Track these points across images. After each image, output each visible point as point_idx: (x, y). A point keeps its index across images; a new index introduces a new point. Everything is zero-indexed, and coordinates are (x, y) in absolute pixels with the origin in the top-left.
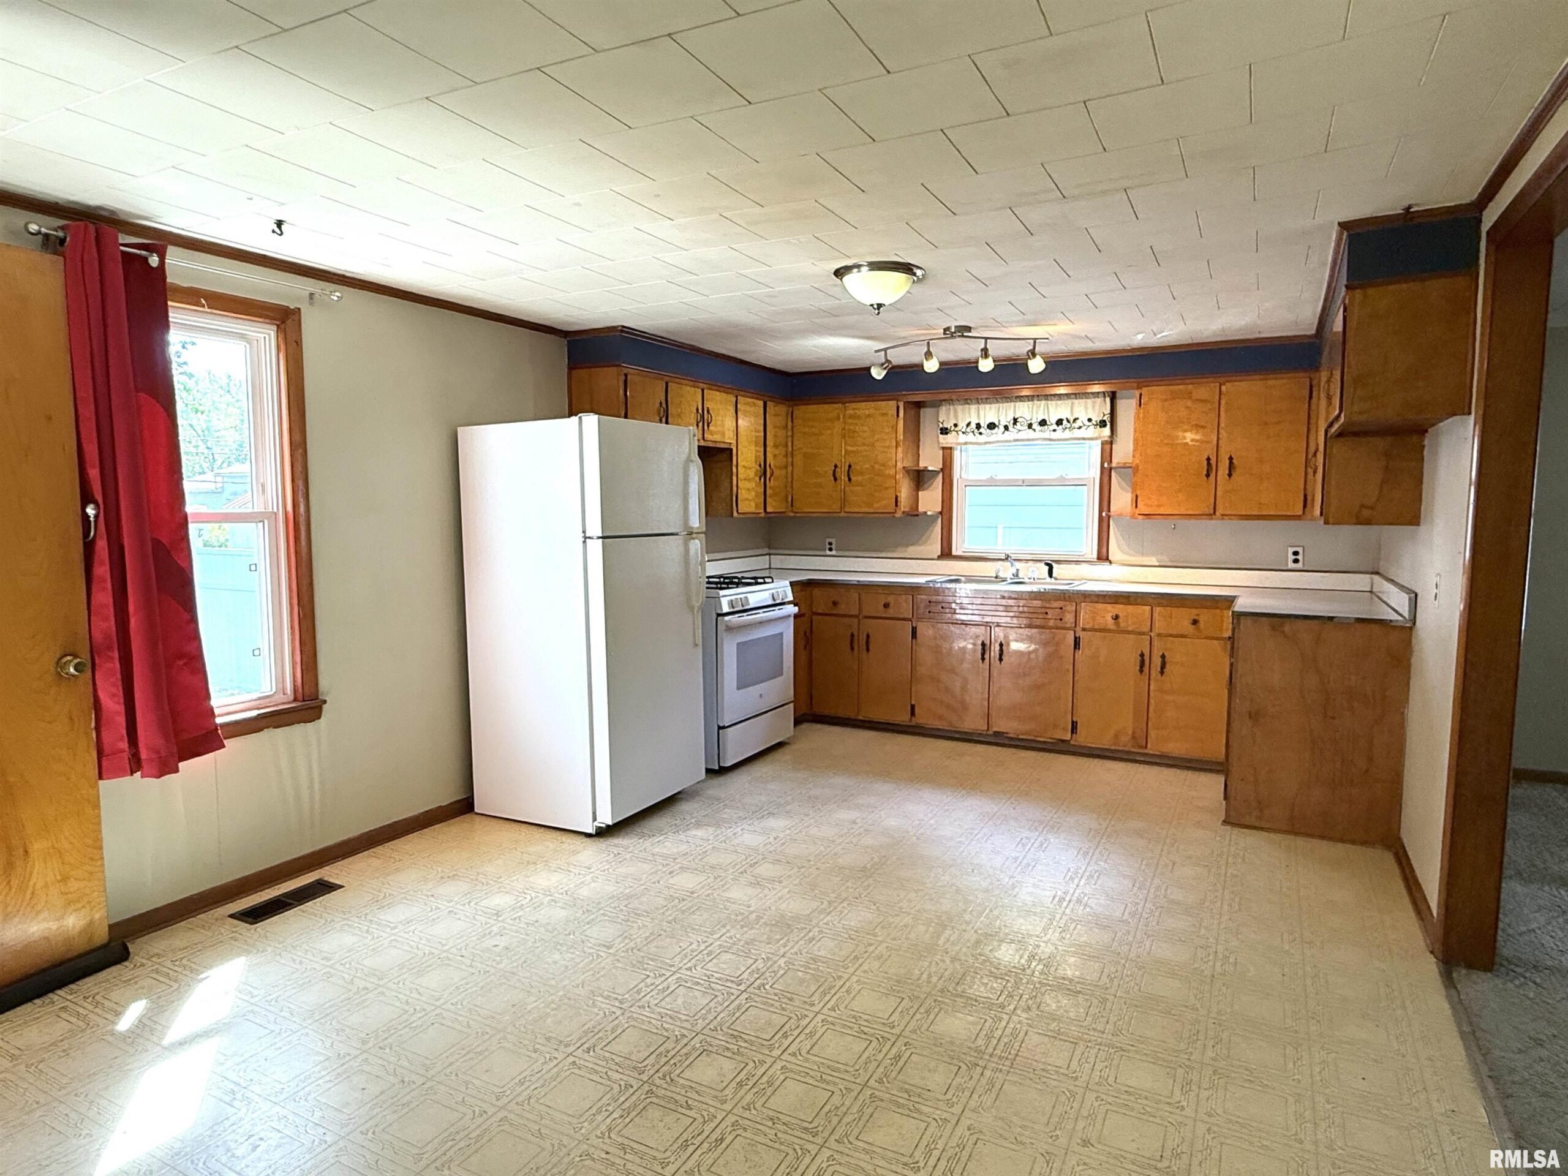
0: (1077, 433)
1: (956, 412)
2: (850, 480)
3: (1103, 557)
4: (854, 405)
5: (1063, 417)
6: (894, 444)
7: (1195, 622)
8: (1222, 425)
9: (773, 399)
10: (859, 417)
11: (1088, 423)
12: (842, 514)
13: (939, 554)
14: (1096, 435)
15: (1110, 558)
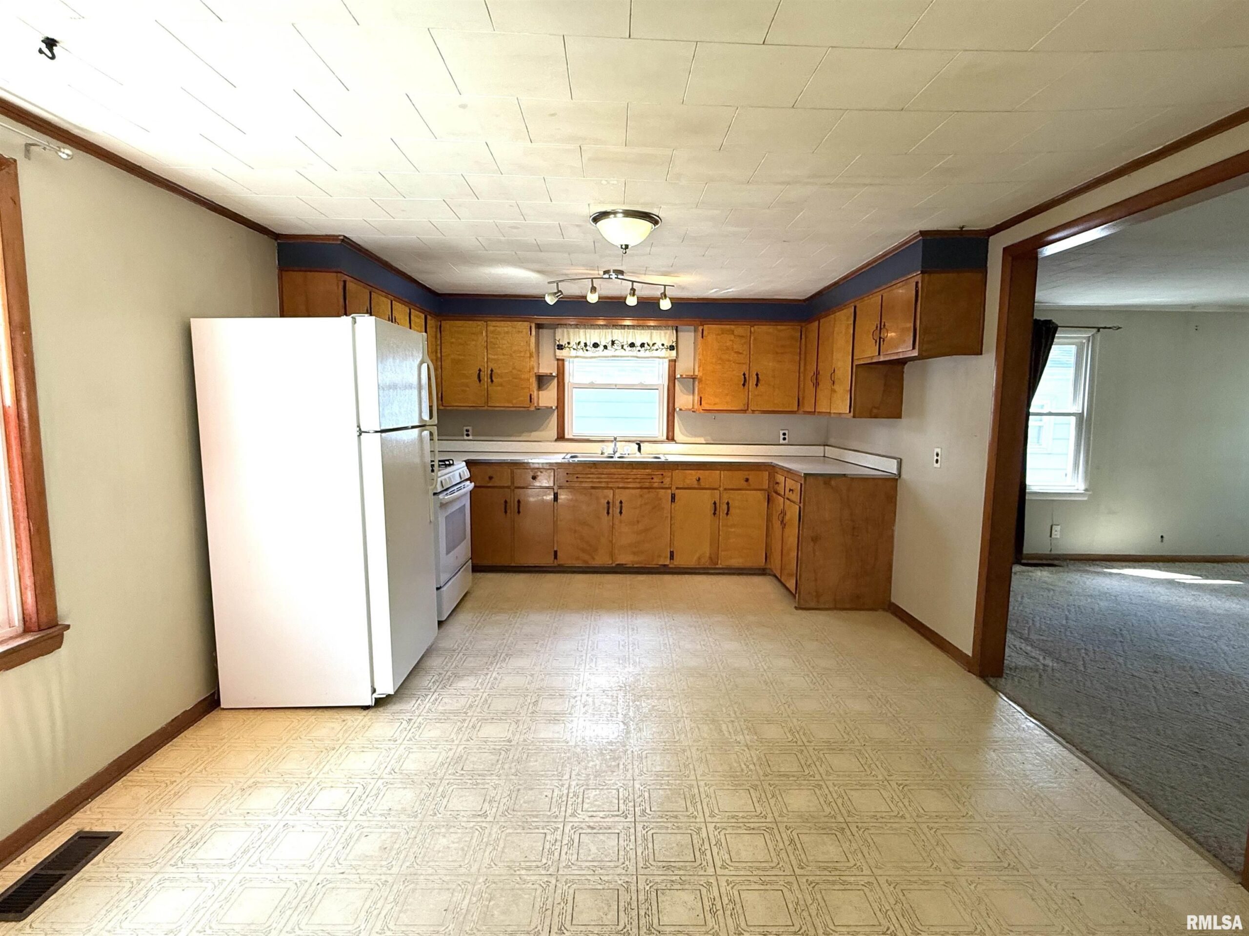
0: (655, 353)
1: (568, 333)
2: (492, 381)
3: (671, 438)
4: (494, 323)
5: (645, 342)
6: (529, 355)
7: (747, 480)
8: (752, 353)
9: (430, 314)
10: (499, 333)
11: (662, 347)
12: (486, 408)
13: (556, 437)
14: (667, 355)
15: (675, 439)
